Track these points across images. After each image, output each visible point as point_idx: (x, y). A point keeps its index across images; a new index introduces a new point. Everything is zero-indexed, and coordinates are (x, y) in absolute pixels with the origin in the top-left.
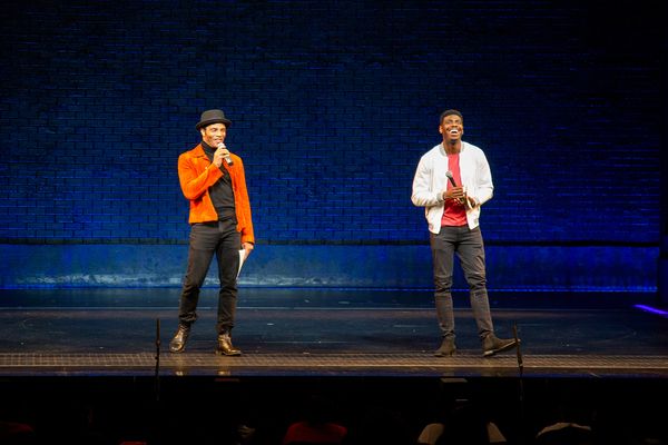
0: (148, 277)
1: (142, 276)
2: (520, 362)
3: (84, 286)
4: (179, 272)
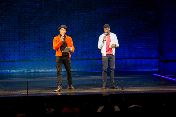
0: (25, 70)
1: (23, 70)
2: (123, 90)
3: (8, 73)
4: (33, 68)
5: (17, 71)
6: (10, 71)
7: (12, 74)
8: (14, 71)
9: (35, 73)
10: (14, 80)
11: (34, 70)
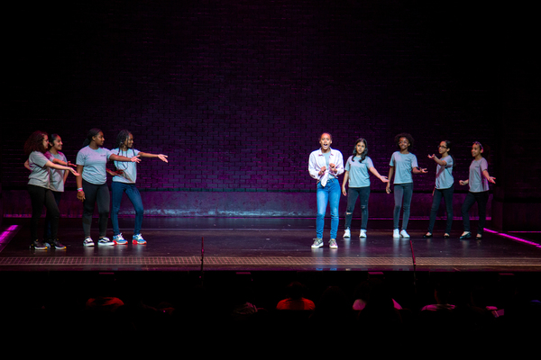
0: (196, 211)
1: (192, 210)
2: (414, 262)
3: (158, 216)
4: (214, 208)
5: (179, 212)
6: (162, 211)
7: (166, 220)
8: (171, 212)
9: (217, 217)
10: (171, 233)
11: (217, 212)
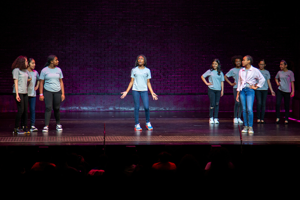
0: (101, 108)
1: (98, 107)
2: (241, 139)
3: (77, 111)
4: (112, 105)
5: (90, 108)
6: (79, 108)
7: (82, 113)
8: (85, 108)
9: (114, 111)
10: (85, 122)
11: (114, 108)
